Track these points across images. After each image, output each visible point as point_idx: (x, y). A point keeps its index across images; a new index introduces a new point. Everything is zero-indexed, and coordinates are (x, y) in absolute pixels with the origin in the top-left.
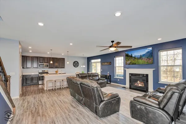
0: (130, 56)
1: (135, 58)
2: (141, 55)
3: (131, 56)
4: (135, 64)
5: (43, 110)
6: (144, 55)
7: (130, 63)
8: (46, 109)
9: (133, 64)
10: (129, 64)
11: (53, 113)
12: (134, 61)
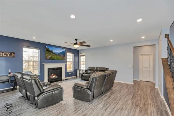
0: (50, 51)
1: (55, 54)
2: (59, 53)
3: (52, 52)
4: (55, 59)
5: (135, 111)
6: (61, 53)
7: (51, 58)
8: (131, 109)
9: (53, 59)
10: (49, 59)
11: (128, 103)
12: (54, 57)
